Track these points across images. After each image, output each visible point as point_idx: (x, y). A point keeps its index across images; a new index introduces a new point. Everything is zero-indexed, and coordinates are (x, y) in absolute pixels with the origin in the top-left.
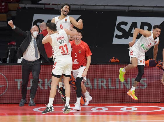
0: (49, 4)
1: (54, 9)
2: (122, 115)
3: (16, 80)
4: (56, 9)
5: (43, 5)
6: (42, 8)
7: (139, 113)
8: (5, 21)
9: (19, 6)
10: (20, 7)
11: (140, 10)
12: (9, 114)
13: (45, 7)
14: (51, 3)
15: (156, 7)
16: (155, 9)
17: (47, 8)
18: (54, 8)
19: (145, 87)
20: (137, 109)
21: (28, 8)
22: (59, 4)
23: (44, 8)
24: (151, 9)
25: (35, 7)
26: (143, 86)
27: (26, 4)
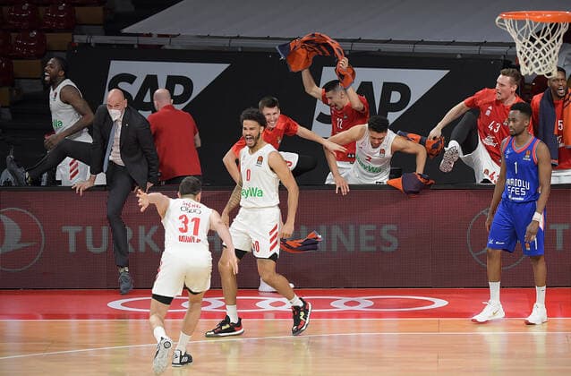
0: (150, 35)
1: (162, 48)
2: (335, 320)
3: (65, 229)
4: (167, 47)
5: (135, 38)
6: (133, 45)
7: (379, 315)
8: (36, 79)
9: (73, 39)
10: (76, 41)
11: (379, 50)
12: (47, 316)
13: (140, 43)
14: (155, 33)
15: (422, 42)
16: (419, 48)
17: (144, 45)
18: (162, 46)
19: (394, 247)
20: (372, 303)
21: (96, 44)
22: (174, 36)
23: (136, 46)
24: (409, 48)
25: (114, 42)
26: (390, 244)
27: (91, 35)
